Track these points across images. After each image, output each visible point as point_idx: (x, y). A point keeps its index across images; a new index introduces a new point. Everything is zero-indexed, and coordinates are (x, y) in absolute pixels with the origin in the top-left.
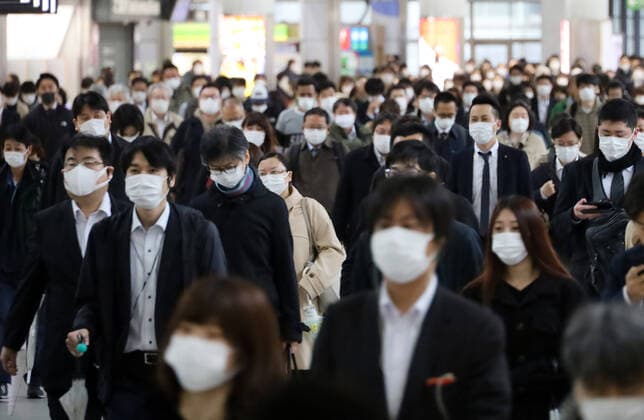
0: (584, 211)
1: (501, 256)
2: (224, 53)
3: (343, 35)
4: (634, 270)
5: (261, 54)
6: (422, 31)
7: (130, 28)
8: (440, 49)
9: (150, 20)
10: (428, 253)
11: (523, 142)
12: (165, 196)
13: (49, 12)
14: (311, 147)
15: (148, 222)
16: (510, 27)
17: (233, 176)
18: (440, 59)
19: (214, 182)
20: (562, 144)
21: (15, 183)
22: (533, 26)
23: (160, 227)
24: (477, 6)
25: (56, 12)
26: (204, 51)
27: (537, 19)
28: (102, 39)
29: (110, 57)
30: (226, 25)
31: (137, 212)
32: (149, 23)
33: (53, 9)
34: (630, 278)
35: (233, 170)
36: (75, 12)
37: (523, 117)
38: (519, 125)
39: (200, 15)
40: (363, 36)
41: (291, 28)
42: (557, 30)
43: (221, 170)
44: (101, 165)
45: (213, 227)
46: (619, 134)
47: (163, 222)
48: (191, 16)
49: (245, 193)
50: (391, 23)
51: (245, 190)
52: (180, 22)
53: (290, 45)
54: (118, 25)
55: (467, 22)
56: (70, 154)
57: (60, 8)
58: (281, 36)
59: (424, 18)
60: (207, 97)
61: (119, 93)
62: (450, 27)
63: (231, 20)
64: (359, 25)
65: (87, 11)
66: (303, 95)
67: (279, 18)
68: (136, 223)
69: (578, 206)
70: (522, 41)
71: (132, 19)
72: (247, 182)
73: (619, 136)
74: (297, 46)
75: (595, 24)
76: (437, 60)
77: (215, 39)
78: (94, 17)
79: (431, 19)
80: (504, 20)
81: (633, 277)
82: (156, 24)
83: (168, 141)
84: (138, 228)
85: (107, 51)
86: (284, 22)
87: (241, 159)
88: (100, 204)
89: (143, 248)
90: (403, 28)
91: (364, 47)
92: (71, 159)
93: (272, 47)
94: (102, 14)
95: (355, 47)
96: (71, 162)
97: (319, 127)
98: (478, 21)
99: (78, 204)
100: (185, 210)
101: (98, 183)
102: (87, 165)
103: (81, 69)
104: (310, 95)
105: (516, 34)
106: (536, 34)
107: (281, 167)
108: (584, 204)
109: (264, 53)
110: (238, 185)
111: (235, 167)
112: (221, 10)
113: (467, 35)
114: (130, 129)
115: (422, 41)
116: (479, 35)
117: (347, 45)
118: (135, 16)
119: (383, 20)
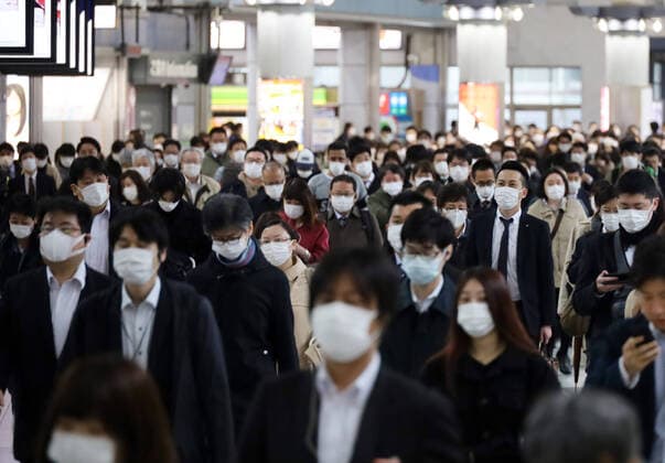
0: (605, 283)
1: (467, 328)
2: (263, 116)
3: (383, 99)
4: (631, 341)
5: (299, 117)
6: (462, 97)
7: (168, 90)
8: (479, 115)
9: (188, 83)
10: (371, 331)
11: (563, 207)
12: (155, 271)
13: (85, 74)
14: (339, 216)
15: (139, 298)
16: (550, 93)
17: (237, 248)
18: (479, 124)
19: (215, 253)
20: (607, 211)
21: (22, 251)
22: (573, 92)
23: (149, 305)
24: (517, 71)
25: (92, 75)
26: (242, 114)
27: (577, 85)
28: (138, 101)
29: (147, 120)
30: (266, 90)
31: (126, 287)
32: (187, 86)
33: (89, 72)
34: (627, 350)
35: (236, 241)
36: (111, 75)
37: (558, 183)
38: (555, 192)
39: (238, 79)
40: (403, 100)
41: (330, 92)
42: (598, 96)
43: (224, 240)
44: (79, 232)
45: (207, 304)
46: (637, 206)
47: (153, 298)
48: (229, 79)
49: (246, 266)
50: (430, 88)
51: (248, 261)
52: (218, 85)
53: (328, 108)
54: (155, 88)
55: (507, 88)
56: (47, 218)
57: (96, 70)
58: (319, 99)
59: (464, 83)
60: (252, 160)
61: (144, 157)
62: (490, 92)
63: (270, 85)
64: (398, 90)
65: (123, 74)
66: (334, 159)
67: (317, 82)
68: (126, 300)
69: (600, 278)
70: (562, 107)
71: (170, 82)
72: (248, 253)
73: (639, 209)
74: (336, 110)
75: (636, 90)
76: (476, 125)
77: (253, 103)
78: (131, 80)
79: (471, 84)
80: (545, 86)
81: (631, 348)
82: (193, 87)
83: (200, 206)
84: (128, 306)
85: (144, 113)
86: (323, 86)
87: (245, 231)
88: (75, 271)
89: (133, 327)
90: (443, 93)
91: (403, 111)
92: (47, 223)
93: (311, 111)
94: (139, 76)
95: (394, 111)
96: (47, 226)
97: (346, 194)
98: (517, 87)
99: (52, 272)
100: (176, 285)
101: (74, 249)
102: (63, 230)
103: (117, 131)
104: (341, 160)
105: (556, 100)
106: (577, 100)
107: (286, 235)
108: (605, 275)
109: (302, 117)
110: (241, 256)
111: (239, 238)
112: (259, 74)
113: (507, 100)
114: (169, 195)
115: (461, 106)
116: (519, 100)
117: (386, 110)
118: (172, 78)
119: (422, 84)
